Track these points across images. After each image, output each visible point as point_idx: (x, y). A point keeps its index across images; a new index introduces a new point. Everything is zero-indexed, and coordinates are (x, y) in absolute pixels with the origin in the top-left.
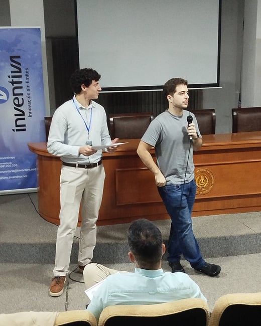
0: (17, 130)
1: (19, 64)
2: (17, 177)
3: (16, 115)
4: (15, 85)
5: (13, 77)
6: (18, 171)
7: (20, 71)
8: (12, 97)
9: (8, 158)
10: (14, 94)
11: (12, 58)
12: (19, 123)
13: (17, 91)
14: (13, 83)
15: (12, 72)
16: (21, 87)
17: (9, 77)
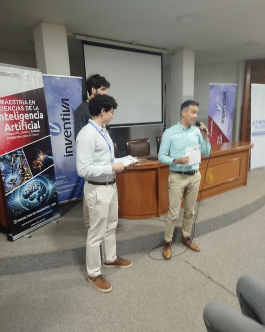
0: (67, 156)
1: (68, 105)
2: (67, 191)
3: (66, 144)
4: (66, 121)
5: (64, 115)
6: (68, 186)
7: (69, 111)
8: (63, 131)
9: (61, 177)
10: (65, 129)
11: (63, 100)
12: (68, 150)
13: (67, 126)
14: (64, 119)
15: (63, 111)
16: (70, 123)
17: (61, 115)
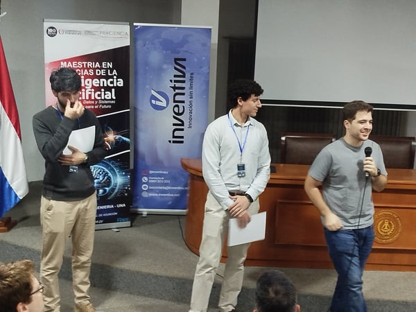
0: (174, 142)
1: (184, 68)
2: (168, 195)
3: (174, 125)
4: (177, 91)
5: (176, 81)
6: (170, 188)
7: (184, 76)
8: (172, 104)
9: (161, 172)
10: (175, 101)
11: (176, 60)
12: (177, 133)
13: (178, 98)
14: (175, 88)
15: (175, 76)
17: (171, 81)
